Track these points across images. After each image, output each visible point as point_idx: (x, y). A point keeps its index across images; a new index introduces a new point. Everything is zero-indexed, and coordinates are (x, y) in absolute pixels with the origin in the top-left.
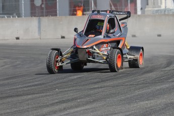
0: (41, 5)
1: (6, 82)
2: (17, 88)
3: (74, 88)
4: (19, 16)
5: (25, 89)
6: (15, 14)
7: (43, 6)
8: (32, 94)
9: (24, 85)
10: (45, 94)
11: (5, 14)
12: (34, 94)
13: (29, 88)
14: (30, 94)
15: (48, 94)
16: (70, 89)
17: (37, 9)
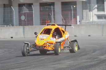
0: (25, 20)
1: (6, 61)
2: (11, 65)
3: (43, 64)
4: (13, 25)
5: (16, 65)
6: (10, 25)
7: (26, 20)
8: (20, 68)
9: (15, 63)
10: (27, 68)
11: (5, 24)
12: (21, 67)
13: (18, 64)
14: (18, 68)
15: (28, 67)
16: (40, 65)
17: (22, 22)
